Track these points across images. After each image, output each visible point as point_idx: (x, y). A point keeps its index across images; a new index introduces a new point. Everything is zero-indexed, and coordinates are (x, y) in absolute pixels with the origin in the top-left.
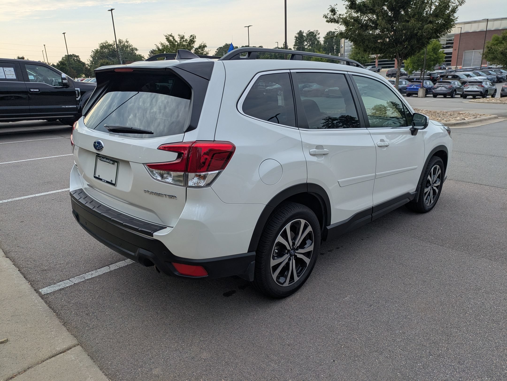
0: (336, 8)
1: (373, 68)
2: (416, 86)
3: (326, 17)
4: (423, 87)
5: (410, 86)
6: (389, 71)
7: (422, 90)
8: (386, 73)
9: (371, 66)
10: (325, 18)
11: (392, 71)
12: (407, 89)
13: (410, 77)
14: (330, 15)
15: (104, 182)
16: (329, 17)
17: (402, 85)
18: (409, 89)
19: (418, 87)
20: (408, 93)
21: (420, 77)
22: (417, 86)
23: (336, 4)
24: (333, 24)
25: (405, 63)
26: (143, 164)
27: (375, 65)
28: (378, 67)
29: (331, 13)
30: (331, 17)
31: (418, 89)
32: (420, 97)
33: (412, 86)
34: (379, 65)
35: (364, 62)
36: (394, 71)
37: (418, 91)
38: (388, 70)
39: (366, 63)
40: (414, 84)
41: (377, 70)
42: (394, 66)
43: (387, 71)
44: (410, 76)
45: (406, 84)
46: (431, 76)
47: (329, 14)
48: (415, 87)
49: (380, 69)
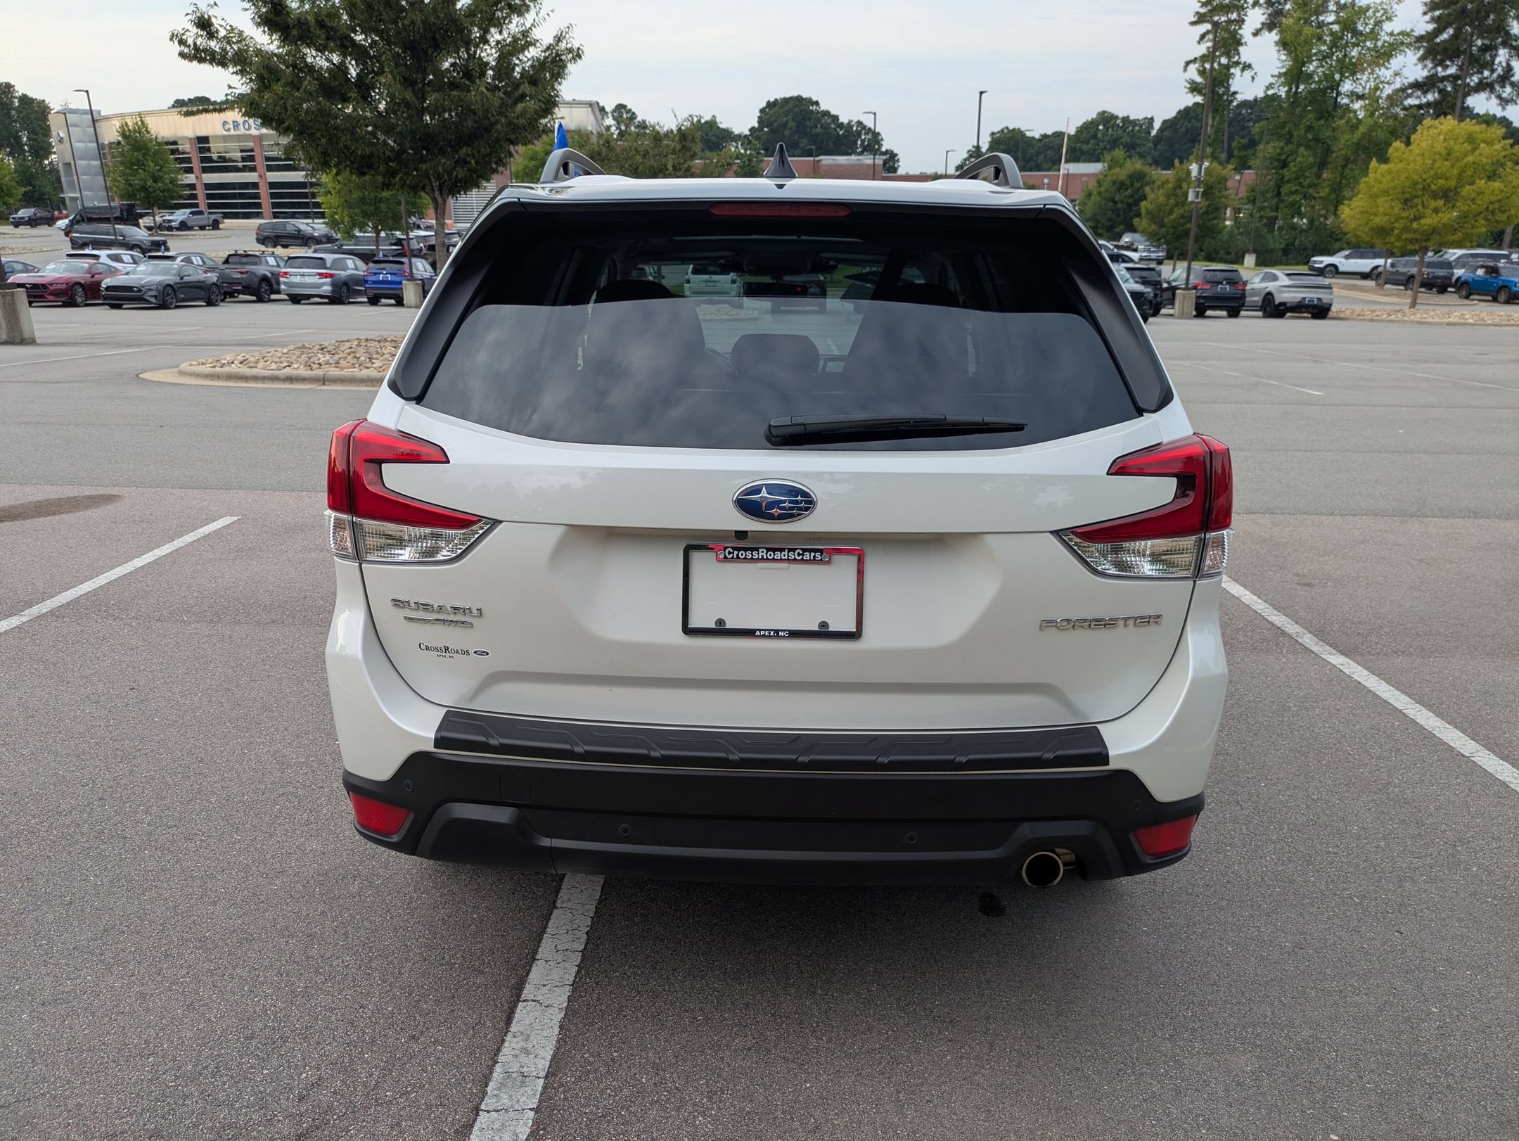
0: (216, 17)
1: (195, 217)
2: (391, 274)
3: (182, 42)
4: (411, 278)
5: (375, 274)
6: (261, 228)
7: (412, 286)
8: (254, 232)
9: (189, 211)
10: (176, 42)
11: (273, 229)
12: (366, 282)
13: (344, 247)
14: (194, 35)
15: (770, 637)
16: (190, 42)
17: (349, 272)
18: (374, 282)
19: (397, 279)
20: (371, 293)
21: (375, 248)
22: (395, 274)
23: (212, 3)
24: (206, 67)
25: (323, 206)
26: (1052, 532)
27: (196, 205)
28: (210, 213)
29: (195, 30)
30: (198, 43)
31: (400, 283)
32: (410, 307)
33: (380, 274)
34: (211, 206)
35: (166, 194)
36: (277, 227)
37: (402, 289)
38: (260, 225)
39: (173, 198)
40: (384, 269)
41: (211, 223)
42: (262, 212)
43: (256, 228)
44: (342, 245)
45: (356, 269)
46: (402, 245)
47: (191, 34)
48: (389, 276)
49: (220, 220)
